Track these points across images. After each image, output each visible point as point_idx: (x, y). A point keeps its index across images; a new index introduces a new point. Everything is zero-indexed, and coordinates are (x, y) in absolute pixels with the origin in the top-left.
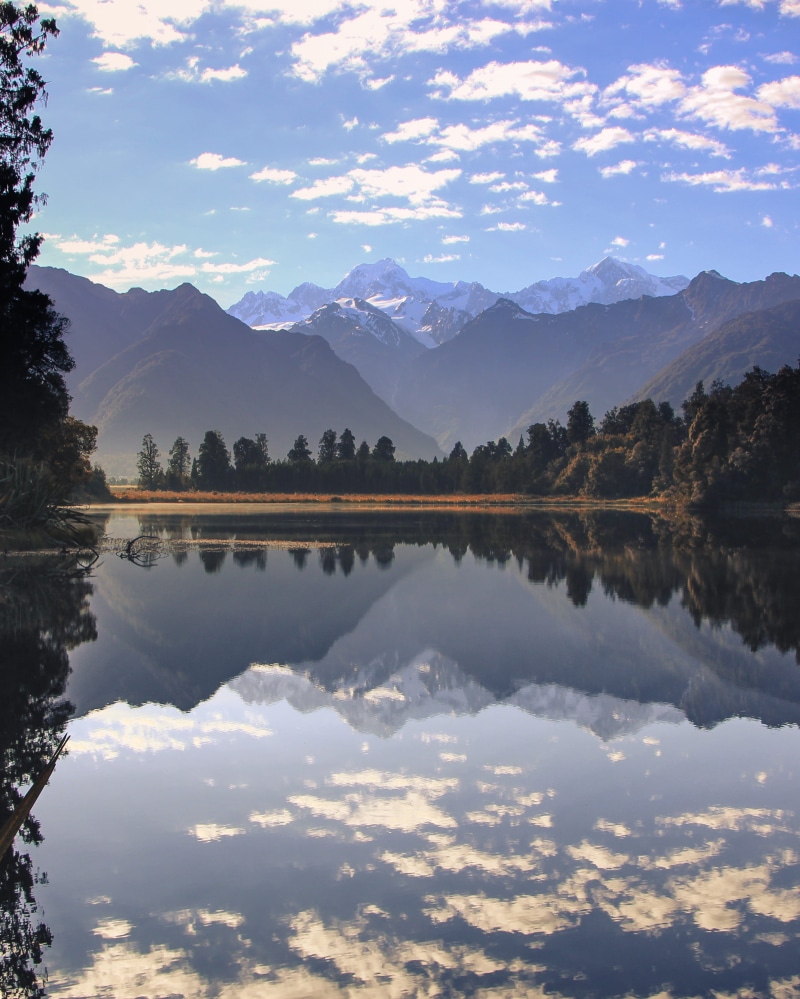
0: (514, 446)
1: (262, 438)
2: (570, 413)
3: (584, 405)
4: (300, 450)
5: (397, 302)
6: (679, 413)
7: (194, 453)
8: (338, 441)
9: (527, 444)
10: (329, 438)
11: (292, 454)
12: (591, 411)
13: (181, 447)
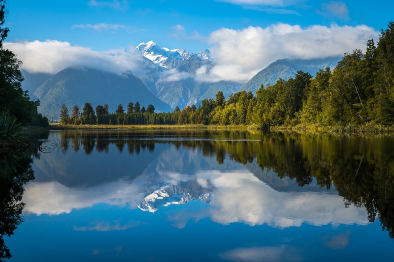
0: (197, 107)
1: (107, 106)
2: (217, 95)
3: (222, 93)
4: (120, 110)
5: (155, 57)
6: (255, 95)
7: (81, 111)
8: (134, 106)
9: (202, 107)
10: (131, 105)
11: (118, 111)
12: (224, 95)
13: (77, 109)
